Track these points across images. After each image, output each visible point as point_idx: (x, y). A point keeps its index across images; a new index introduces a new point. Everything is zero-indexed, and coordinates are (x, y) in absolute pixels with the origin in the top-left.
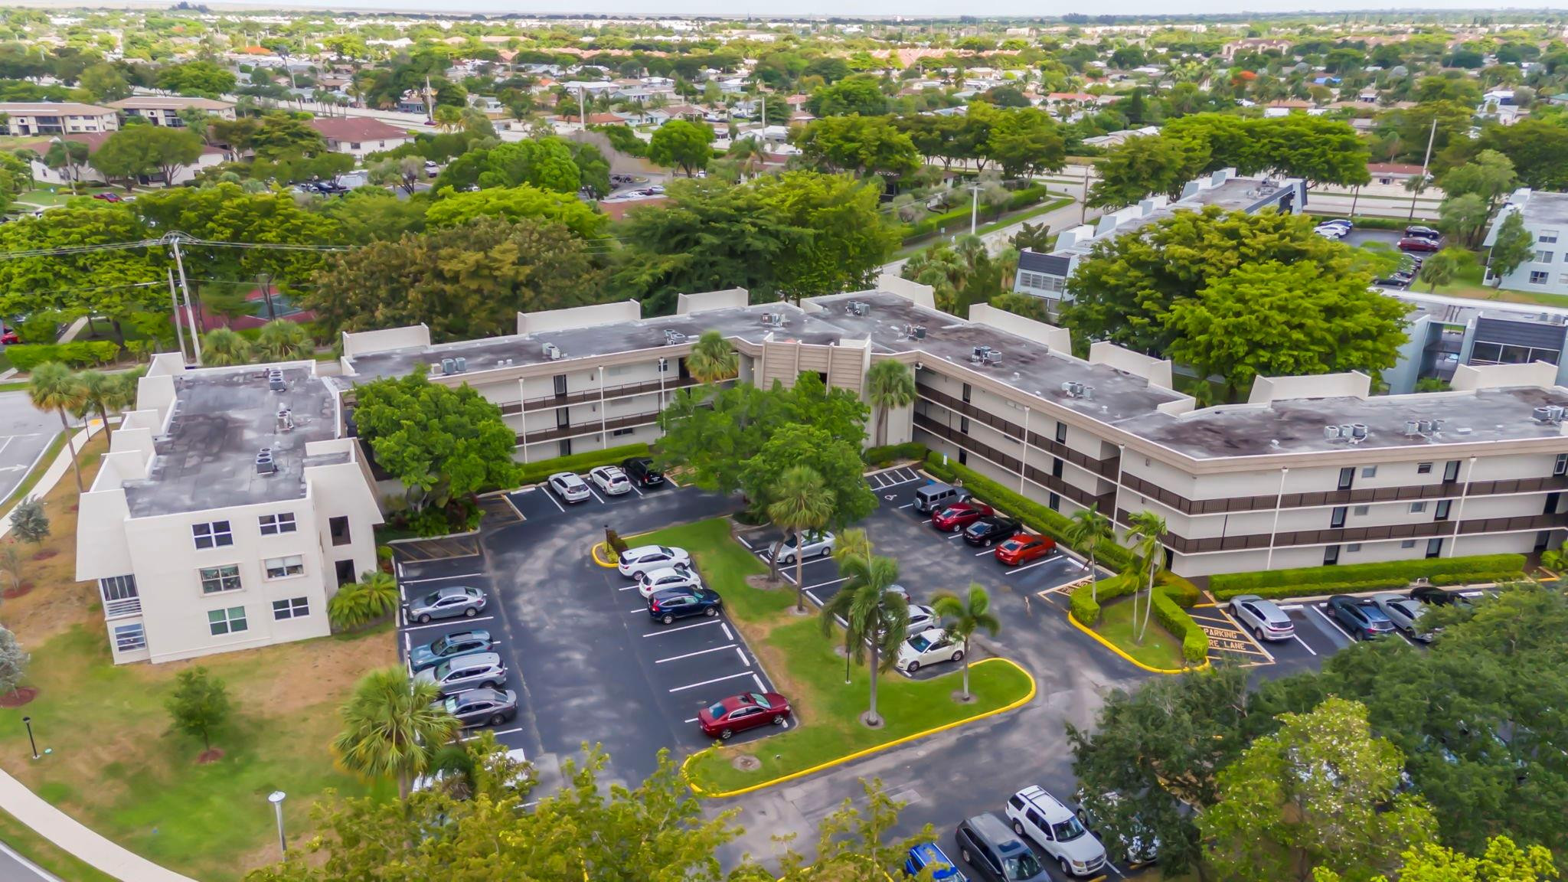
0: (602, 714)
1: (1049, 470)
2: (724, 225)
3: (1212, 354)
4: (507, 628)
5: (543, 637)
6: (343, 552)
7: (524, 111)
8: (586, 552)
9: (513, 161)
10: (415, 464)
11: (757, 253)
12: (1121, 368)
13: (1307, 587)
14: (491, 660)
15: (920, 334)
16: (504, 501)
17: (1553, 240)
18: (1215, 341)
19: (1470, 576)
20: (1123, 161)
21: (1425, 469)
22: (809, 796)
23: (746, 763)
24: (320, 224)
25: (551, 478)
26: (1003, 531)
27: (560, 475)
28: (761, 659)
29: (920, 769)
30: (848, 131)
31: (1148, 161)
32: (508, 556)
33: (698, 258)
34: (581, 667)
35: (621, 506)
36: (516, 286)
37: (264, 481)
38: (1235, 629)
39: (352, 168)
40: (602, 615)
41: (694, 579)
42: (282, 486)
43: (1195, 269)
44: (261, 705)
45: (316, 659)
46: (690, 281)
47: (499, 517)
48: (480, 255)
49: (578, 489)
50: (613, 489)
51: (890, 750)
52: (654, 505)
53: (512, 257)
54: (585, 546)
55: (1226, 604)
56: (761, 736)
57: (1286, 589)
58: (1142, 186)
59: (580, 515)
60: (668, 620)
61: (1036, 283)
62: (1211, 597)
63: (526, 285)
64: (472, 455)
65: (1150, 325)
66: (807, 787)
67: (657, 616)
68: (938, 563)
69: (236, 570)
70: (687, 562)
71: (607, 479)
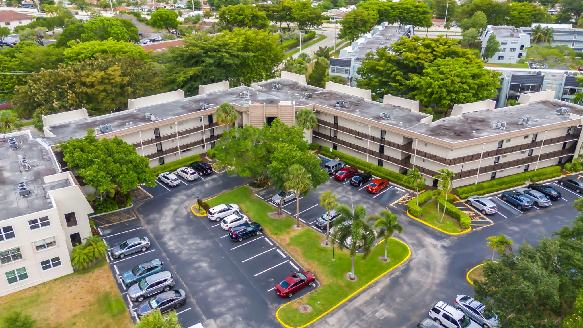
0: (227, 293)
1: (377, 150)
2: (214, 54)
3: (434, 96)
4: (164, 254)
5: (184, 257)
6: (73, 230)
7: (84, 6)
8: (188, 210)
9: (96, 28)
10: (104, 180)
11: (230, 65)
12: (397, 105)
13: (492, 189)
14: (166, 275)
15: (310, 96)
16: (139, 189)
17: (506, 44)
18: (435, 91)
19: (544, 177)
20: (352, 20)
21: (526, 137)
22: (339, 320)
23: (305, 309)
24: (10, 61)
25: (160, 176)
26: (366, 178)
27: (164, 174)
28: (289, 253)
29: (381, 298)
30: (239, 11)
31: (361, 20)
32: (151, 217)
33: (204, 69)
34: (208, 270)
35: (197, 185)
36: (122, 87)
37: (25, 199)
38: (473, 211)
39: (9, 34)
40: (207, 241)
41: (245, 218)
42: (36, 202)
43: (416, 62)
44: (47, 320)
45: (70, 287)
46: (201, 79)
47: (139, 198)
48: (103, 73)
49: (175, 180)
50: (191, 178)
51: (364, 291)
52: (211, 183)
53: (118, 73)
54: (186, 207)
55: (466, 200)
56: (305, 293)
57: (485, 191)
58: (360, 30)
59: (179, 191)
60: (240, 240)
61: (338, 71)
62: (458, 198)
63: (128, 86)
64: (131, 172)
65: (399, 86)
66: (337, 316)
67: (234, 238)
68: (344, 196)
69: (18, 249)
70: (238, 210)
71: (187, 173)
